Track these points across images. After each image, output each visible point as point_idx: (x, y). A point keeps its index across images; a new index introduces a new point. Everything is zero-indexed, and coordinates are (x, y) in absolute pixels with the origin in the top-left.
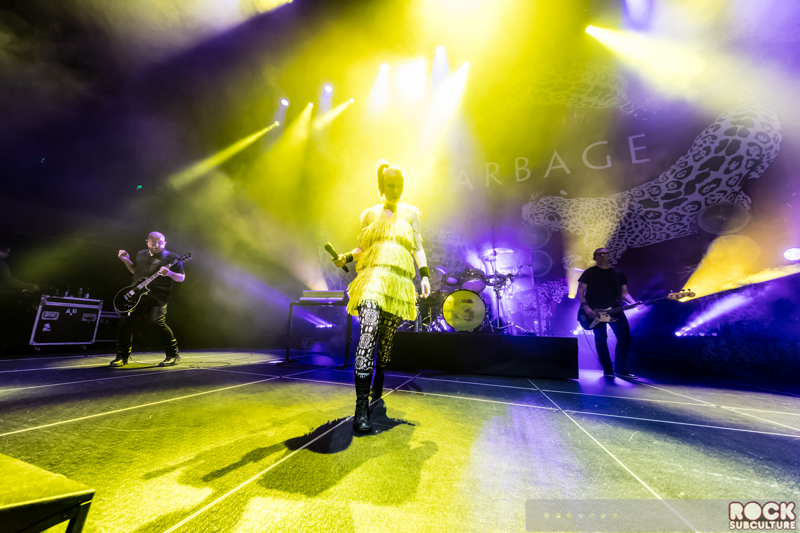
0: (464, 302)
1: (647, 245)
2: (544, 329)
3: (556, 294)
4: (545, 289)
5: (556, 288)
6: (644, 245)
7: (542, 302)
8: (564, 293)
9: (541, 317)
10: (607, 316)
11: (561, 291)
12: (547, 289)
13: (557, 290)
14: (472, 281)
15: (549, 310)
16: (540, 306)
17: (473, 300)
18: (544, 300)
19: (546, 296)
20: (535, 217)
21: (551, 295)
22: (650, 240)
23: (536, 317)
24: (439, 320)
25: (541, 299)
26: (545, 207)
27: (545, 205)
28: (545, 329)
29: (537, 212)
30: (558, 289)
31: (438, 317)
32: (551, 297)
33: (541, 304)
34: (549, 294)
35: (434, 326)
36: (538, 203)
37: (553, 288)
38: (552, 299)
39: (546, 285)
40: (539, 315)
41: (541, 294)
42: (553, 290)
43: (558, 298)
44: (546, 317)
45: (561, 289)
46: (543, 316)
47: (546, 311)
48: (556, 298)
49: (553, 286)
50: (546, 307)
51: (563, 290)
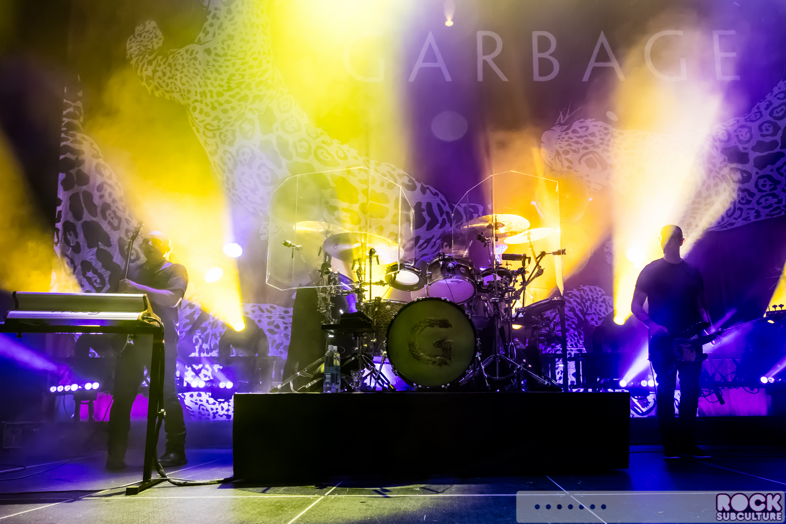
0: (432, 324)
1: (730, 227)
2: (571, 379)
3: (593, 311)
4: (575, 301)
5: (593, 300)
6: (726, 227)
7: (568, 325)
8: (606, 309)
9: (568, 356)
12: (579, 301)
13: (595, 303)
15: (581, 342)
16: (567, 334)
17: (450, 322)
18: (573, 322)
19: (576, 315)
20: (563, 156)
21: (585, 314)
22: (734, 218)
23: (559, 356)
24: (378, 366)
25: (567, 320)
26: (581, 140)
27: (581, 137)
28: (574, 379)
29: (567, 148)
30: (597, 302)
31: (375, 359)
32: (584, 317)
34: (581, 311)
35: (366, 377)
36: (570, 131)
37: (589, 299)
38: (586, 321)
39: (576, 293)
40: (565, 350)
41: (569, 311)
42: (588, 304)
43: (596, 319)
44: (575, 354)
45: (602, 302)
46: (570, 354)
47: (576, 344)
48: (593, 319)
49: (587, 295)
50: (575, 336)
51: (606, 305)
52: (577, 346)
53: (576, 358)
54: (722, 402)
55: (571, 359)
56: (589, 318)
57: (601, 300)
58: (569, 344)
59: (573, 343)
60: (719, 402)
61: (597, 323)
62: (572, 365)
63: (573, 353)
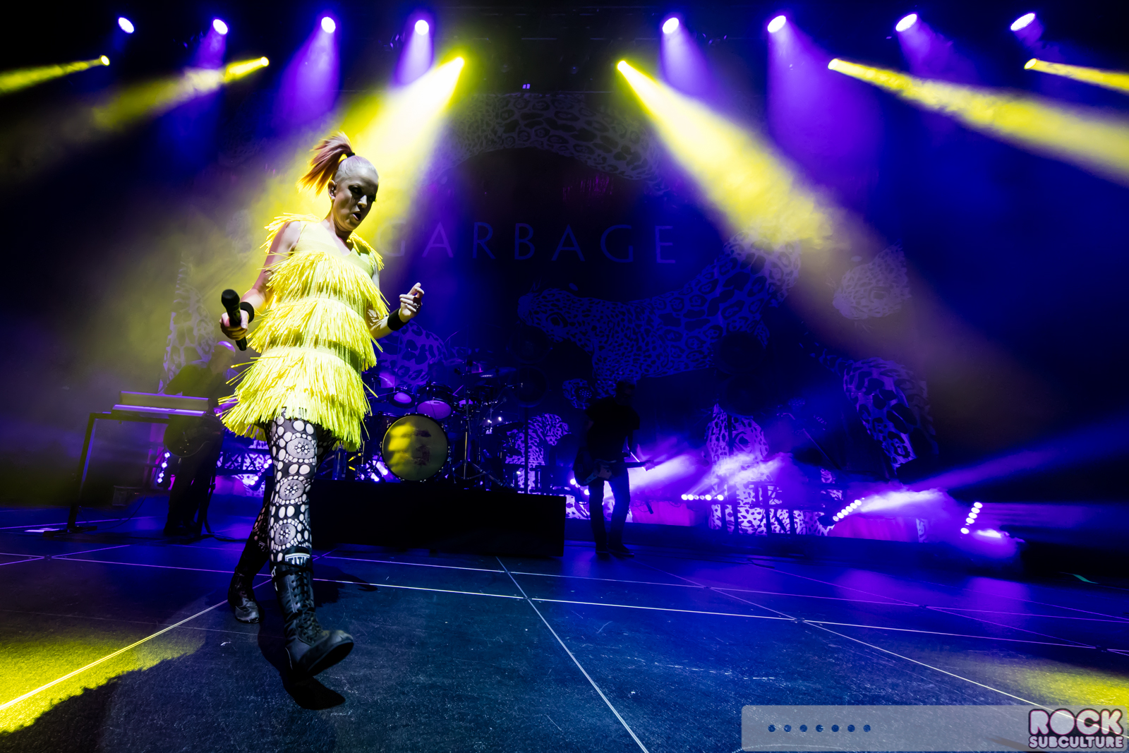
1: (663, 375)
2: (531, 484)
6: (660, 375)
7: (532, 443)
8: (562, 433)
9: (529, 467)
10: (608, 471)
11: (558, 430)
14: (432, 402)
15: (541, 457)
16: (530, 450)
17: (430, 432)
18: (536, 442)
19: (538, 436)
20: (534, 316)
21: (545, 435)
22: (667, 369)
23: (522, 467)
25: (531, 439)
26: (549, 304)
27: (549, 302)
28: (533, 485)
29: (539, 310)
30: (555, 427)
33: (531, 447)
34: (542, 433)
36: (540, 297)
37: (549, 424)
38: (546, 440)
39: (539, 419)
40: (527, 462)
41: (533, 432)
42: (548, 428)
43: (553, 440)
44: (536, 466)
45: (559, 427)
46: (532, 465)
47: (537, 458)
48: (551, 440)
49: (548, 421)
50: (537, 452)
51: (562, 429)
52: (537, 460)
53: (536, 469)
54: (652, 512)
55: (532, 469)
56: (548, 439)
57: (558, 425)
58: (531, 458)
59: (535, 457)
60: (649, 513)
61: (554, 443)
62: (532, 476)
63: (534, 465)
